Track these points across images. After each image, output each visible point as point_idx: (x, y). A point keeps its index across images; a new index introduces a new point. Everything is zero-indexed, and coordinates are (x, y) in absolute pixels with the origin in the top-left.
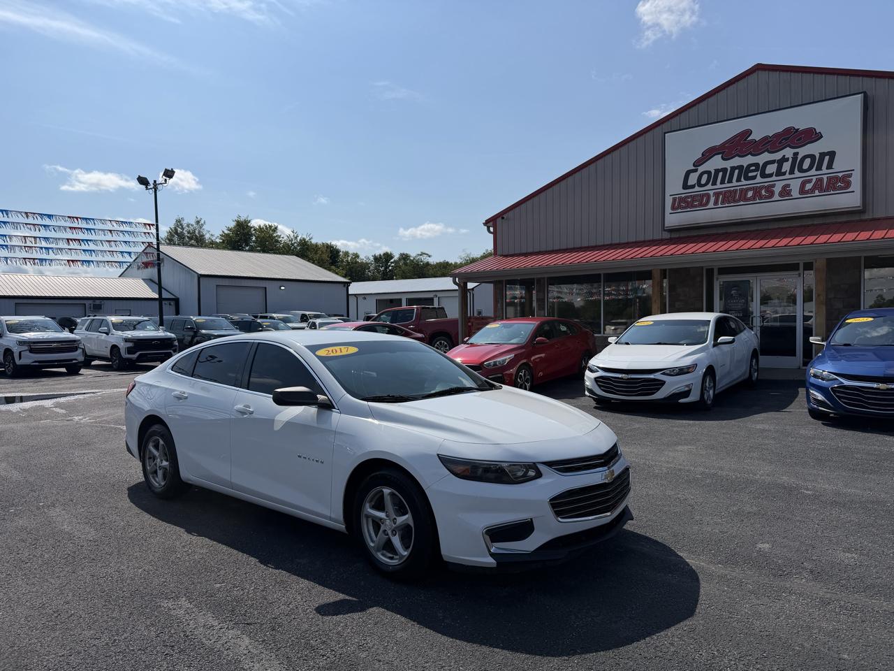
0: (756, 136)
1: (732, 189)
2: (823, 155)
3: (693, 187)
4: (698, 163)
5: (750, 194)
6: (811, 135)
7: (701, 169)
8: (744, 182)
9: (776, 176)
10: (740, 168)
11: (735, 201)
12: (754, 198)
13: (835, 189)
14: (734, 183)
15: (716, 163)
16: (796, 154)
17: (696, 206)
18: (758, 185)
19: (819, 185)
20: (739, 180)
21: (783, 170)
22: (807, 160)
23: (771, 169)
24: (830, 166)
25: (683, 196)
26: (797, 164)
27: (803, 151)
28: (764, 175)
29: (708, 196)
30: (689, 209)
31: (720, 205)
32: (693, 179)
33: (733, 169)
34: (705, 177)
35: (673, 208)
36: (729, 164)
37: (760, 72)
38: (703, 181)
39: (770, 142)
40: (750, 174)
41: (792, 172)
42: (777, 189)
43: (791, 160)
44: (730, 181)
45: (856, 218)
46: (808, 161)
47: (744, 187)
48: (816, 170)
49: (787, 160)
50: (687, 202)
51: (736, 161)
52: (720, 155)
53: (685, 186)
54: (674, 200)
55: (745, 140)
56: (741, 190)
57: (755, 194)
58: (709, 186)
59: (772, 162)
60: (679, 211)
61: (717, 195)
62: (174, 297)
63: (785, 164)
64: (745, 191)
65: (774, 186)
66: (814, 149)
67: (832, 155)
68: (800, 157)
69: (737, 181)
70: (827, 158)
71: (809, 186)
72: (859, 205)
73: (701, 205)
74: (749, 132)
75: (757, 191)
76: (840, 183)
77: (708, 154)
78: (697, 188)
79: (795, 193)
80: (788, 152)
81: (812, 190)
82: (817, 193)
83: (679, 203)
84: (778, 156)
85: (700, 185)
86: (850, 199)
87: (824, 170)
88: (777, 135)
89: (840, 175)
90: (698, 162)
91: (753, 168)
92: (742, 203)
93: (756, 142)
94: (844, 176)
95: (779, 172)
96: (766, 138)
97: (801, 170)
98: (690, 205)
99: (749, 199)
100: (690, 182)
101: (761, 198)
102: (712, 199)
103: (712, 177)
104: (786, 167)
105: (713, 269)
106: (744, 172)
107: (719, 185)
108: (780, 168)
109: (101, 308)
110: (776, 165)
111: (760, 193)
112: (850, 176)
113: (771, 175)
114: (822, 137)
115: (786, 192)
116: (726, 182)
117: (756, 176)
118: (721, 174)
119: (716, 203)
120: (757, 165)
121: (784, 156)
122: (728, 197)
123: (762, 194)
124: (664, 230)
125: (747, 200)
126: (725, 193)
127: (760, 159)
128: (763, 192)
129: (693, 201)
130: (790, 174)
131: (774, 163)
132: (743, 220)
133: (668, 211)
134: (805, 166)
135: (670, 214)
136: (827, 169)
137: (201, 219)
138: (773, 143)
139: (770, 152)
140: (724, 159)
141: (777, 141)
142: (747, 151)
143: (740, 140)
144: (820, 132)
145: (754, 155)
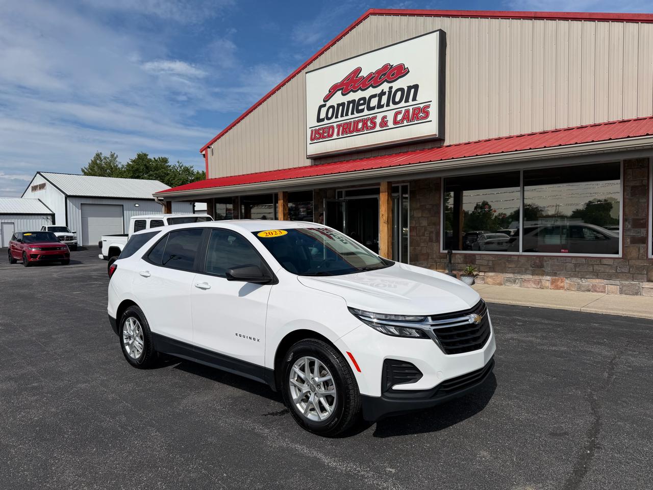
0: (364, 74)
1: (348, 121)
2: (410, 88)
3: (323, 120)
4: (327, 99)
5: (360, 125)
7: (329, 104)
8: (356, 115)
9: (378, 108)
10: (353, 101)
11: (350, 132)
12: (363, 129)
13: (418, 119)
14: (350, 116)
16: (391, 88)
17: (325, 137)
18: (366, 117)
19: (406, 117)
20: (352, 113)
21: (382, 103)
23: (374, 102)
25: (317, 128)
26: (392, 99)
27: (396, 85)
28: (369, 109)
29: (333, 127)
30: (321, 140)
31: (341, 136)
32: (323, 115)
33: (349, 103)
34: (331, 110)
35: (312, 139)
36: (345, 99)
38: (330, 115)
39: (373, 77)
40: (361, 108)
42: (378, 121)
43: (387, 93)
44: (347, 115)
46: (399, 94)
47: (357, 119)
48: (405, 102)
49: (384, 93)
50: (318, 133)
51: (351, 96)
52: (341, 91)
53: (319, 120)
54: (312, 131)
55: (357, 77)
56: (354, 122)
57: (364, 125)
58: (334, 120)
60: (316, 141)
61: (339, 126)
63: (383, 97)
64: (357, 123)
65: (375, 118)
67: (416, 87)
68: (393, 90)
70: (413, 91)
71: (400, 117)
72: (436, 135)
73: (329, 136)
74: (359, 70)
75: (365, 122)
77: (333, 90)
78: (326, 121)
79: (390, 124)
80: (385, 87)
81: (402, 120)
82: (405, 123)
83: (315, 134)
84: (378, 91)
85: (328, 119)
86: (428, 129)
87: (411, 102)
88: (378, 72)
89: (422, 106)
91: (362, 102)
92: (355, 134)
93: (364, 78)
94: (424, 107)
95: (380, 106)
96: (371, 74)
97: (395, 103)
98: (322, 136)
99: (360, 130)
100: (321, 118)
101: (367, 129)
102: (336, 130)
103: (335, 111)
104: (384, 99)
105: (342, 192)
106: (356, 106)
107: (340, 119)
108: (380, 101)
110: (377, 98)
112: (428, 107)
114: (409, 72)
115: (384, 123)
116: (344, 115)
117: (364, 108)
118: (341, 108)
119: (338, 134)
120: (364, 99)
121: (383, 90)
122: (346, 129)
123: (368, 125)
124: (307, 158)
125: (358, 130)
126: (344, 125)
127: (367, 94)
128: (369, 123)
129: (324, 132)
130: (387, 106)
131: (376, 97)
132: (358, 149)
133: (309, 141)
134: (397, 99)
135: (310, 144)
136: (413, 100)
137: (114, 153)
138: (376, 79)
139: (374, 87)
140: (343, 95)
141: (378, 76)
142: (358, 86)
143: (353, 77)
144: (407, 68)
145: (363, 90)
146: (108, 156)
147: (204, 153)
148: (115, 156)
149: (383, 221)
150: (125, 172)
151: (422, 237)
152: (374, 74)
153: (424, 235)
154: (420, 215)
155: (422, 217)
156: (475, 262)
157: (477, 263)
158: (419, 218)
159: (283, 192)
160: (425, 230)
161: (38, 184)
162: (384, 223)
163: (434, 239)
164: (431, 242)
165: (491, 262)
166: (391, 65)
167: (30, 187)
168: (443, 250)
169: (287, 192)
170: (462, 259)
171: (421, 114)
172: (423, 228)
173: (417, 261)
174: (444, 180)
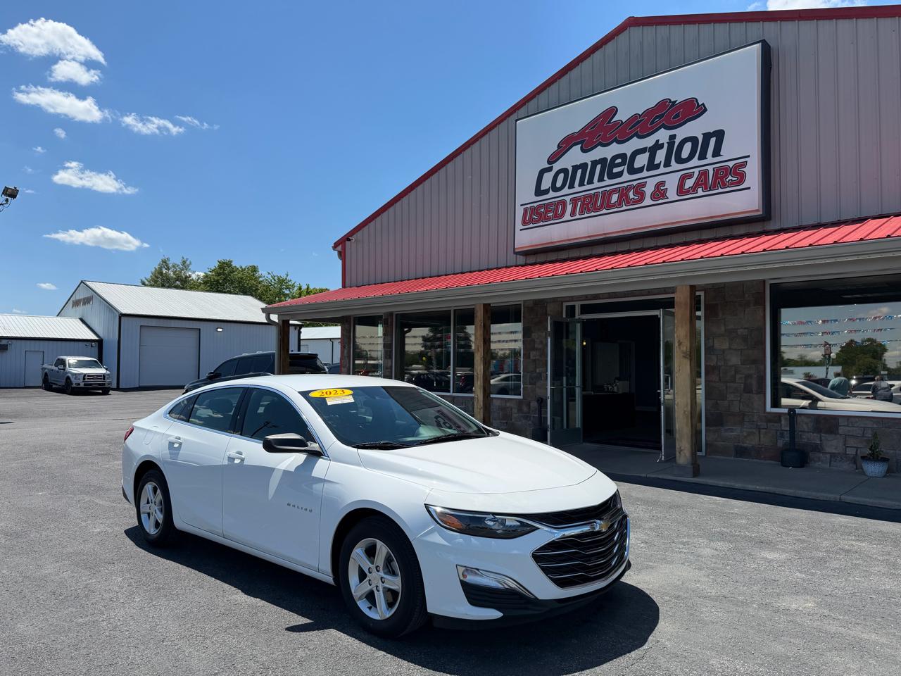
0: (622, 116)
1: (593, 192)
2: (707, 136)
3: (546, 192)
4: (553, 159)
5: (615, 198)
6: (692, 109)
7: (557, 166)
8: (607, 182)
9: (648, 170)
10: (603, 161)
11: (596, 209)
12: (619, 203)
13: (724, 186)
14: (596, 184)
15: (575, 156)
16: (673, 137)
17: (550, 219)
18: (625, 185)
19: (702, 181)
20: (601, 179)
21: (656, 162)
22: (687, 144)
23: (642, 160)
24: (717, 153)
25: (535, 205)
26: (674, 152)
27: (682, 133)
28: (632, 171)
29: (564, 203)
30: (542, 224)
31: (578, 216)
32: (546, 183)
33: (595, 163)
34: (561, 176)
35: (524, 222)
36: (588, 158)
37: (632, 28)
38: (559, 184)
39: (641, 121)
40: (616, 170)
41: (667, 164)
42: (649, 189)
43: (666, 146)
44: (591, 182)
45: (757, 228)
46: (687, 147)
47: (608, 189)
48: (699, 159)
49: (661, 146)
50: (539, 214)
51: (599, 153)
52: (579, 146)
53: (539, 192)
54: (525, 211)
55: (609, 122)
56: (604, 193)
57: (621, 197)
58: (566, 190)
59: (642, 151)
60: (531, 225)
61: (574, 201)
62: (97, 338)
63: (658, 151)
64: (609, 194)
65: (644, 185)
66: (695, 128)
67: (720, 135)
68: (677, 141)
69: (599, 181)
70: (713, 141)
71: (689, 183)
72: (757, 211)
73: (556, 216)
74: (613, 111)
75: (623, 193)
76: (730, 177)
77: (566, 145)
78: (552, 194)
79: (672, 194)
80: (663, 135)
81: (694, 189)
82: (700, 192)
83: (531, 216)
84: (649, 142)
85: (555, 189)
86: (745, 201)
87: (710, 159)
88: (649, 112)
89: (731, 164)
90: (553, 157)
91: (619, 161)
92: (604, 211)
93: (623, 123)
94: (736, 166)
95: (652, 166)
96: (635, 117)
97: (680, 160)
98: (542, 217)
99: (613, 206)
100: (542, 189)
101: (628, 203)
102: (569, 208)
103: (569, 177)
104: (661, 156)
105: (574, 306)
106: (608, 168)
107: (577, 188)
108: (652, 158)
109: (7, 349)
110: (647, 154)
111: (627, 195)
112: (744, 165)
113: (640, 170)
114: (706, 110)
115: (660, 193)
116: (585, 183)
117: (623, 171)
118: (579, 172)
119: (573, 213)
120: (623, 156)
121: (658, 141)
122: (587, 204)
123: (631, 197)
124: (516, 253)
125: (610, 206)
126: (584, 198)
127: (628, 148)
128: (631, 195)
129: (547, 211)
130: (665, 166)
131: (645, 152)
132: (608, 236)
133: (519, 225)
134: (685, 154)
135: (521, 230)
136: (713, 156)
137: (187, 259)
138: (643, 124)
139: (640, 137)
140: (583, 151)
141: (648, 120)
142: (611, 137)
143: (603, 123)
144: (703, 104)
145: (619, 142)
146: (179, 262)
147: (339, 248)
148: (188, 262)
149: (682, 355)
150: (200, 283)
151: (728, 384)
152: (640, 116)
153: (734, 381)
154: (726, 346)
155: (730, 349)
156: (838, 429)
157: (840, 432)
158: (724, 351)
159: (485, 305)
160: (736, 372)
161: (82, 297)
162: (685, 357)
163: (754, 388)
164: (749, 392)
165: (870, 432)
166: (672, 100)
167: (71, 301)
168: (772, 407)
169: (489, 304)
170: (810, 425)
171: (730, 178)
172: (733, 368)
173: (722, 425)
174: (770, 287)
